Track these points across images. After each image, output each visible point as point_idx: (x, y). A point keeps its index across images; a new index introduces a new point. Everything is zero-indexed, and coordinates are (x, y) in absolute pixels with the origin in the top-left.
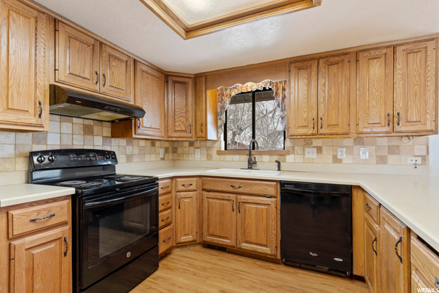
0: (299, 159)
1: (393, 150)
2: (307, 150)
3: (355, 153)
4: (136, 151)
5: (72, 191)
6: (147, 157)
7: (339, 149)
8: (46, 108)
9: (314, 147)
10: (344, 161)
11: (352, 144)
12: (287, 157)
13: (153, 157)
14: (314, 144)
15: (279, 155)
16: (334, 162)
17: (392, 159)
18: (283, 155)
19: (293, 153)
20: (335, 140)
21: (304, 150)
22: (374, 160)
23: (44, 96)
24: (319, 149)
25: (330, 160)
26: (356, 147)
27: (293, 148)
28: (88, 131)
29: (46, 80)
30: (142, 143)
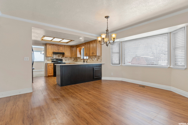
4: (67, 59)
5: (53, 63)
6: (70, 60)
8: (52, 54)
13: (71, 60)
23: (52, 53)
28: (59, 56)
29: (52, 51)
30: (68, 58)
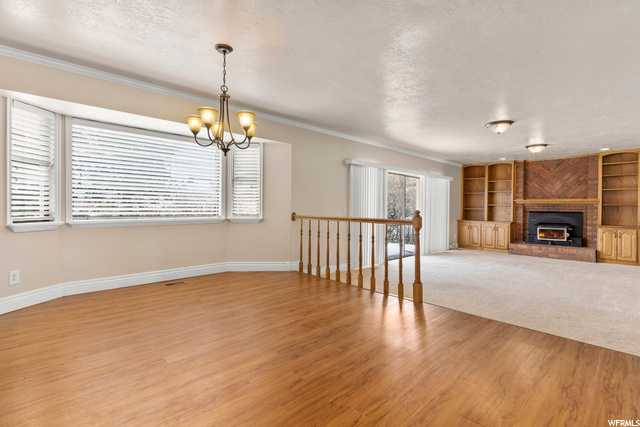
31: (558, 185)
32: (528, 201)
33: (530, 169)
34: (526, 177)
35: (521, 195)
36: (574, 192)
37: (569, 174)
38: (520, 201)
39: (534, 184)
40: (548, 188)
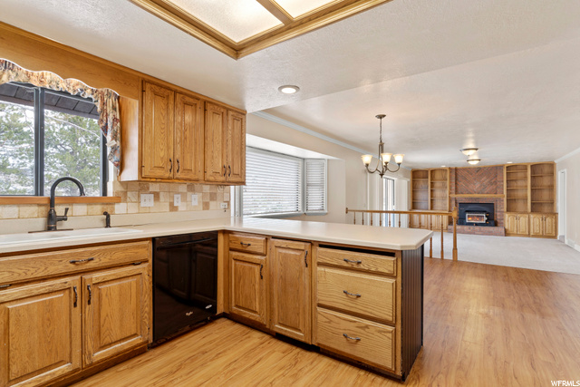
0: (133, 208)
1: (213, 197)
2: (143, 196)
3: (188, 200)
7: (176, 196)
9: (150, 193)
10: (180, 209)
11: (185, 191)
12: (117, 206)
14: (151, 189)
15: (103, 204)
16: (171, 210)
17: (212, 204)
18: (110, 204)
19: (125, 201)
20: (172, 185)
21: (139, 196)
22: (201, 207)
24: (157, 196)
25: (167, 208)
26: (189, 194)
27: (125, 193)
31: (478, 185)
32: (459, 196)
33: (459, 173)
34: (456, 179)
35: (454, 191)
36: (488, 189)
37: (485, 178)
38: (454, 196)
39: (462, 184)
40: (471, 187)
